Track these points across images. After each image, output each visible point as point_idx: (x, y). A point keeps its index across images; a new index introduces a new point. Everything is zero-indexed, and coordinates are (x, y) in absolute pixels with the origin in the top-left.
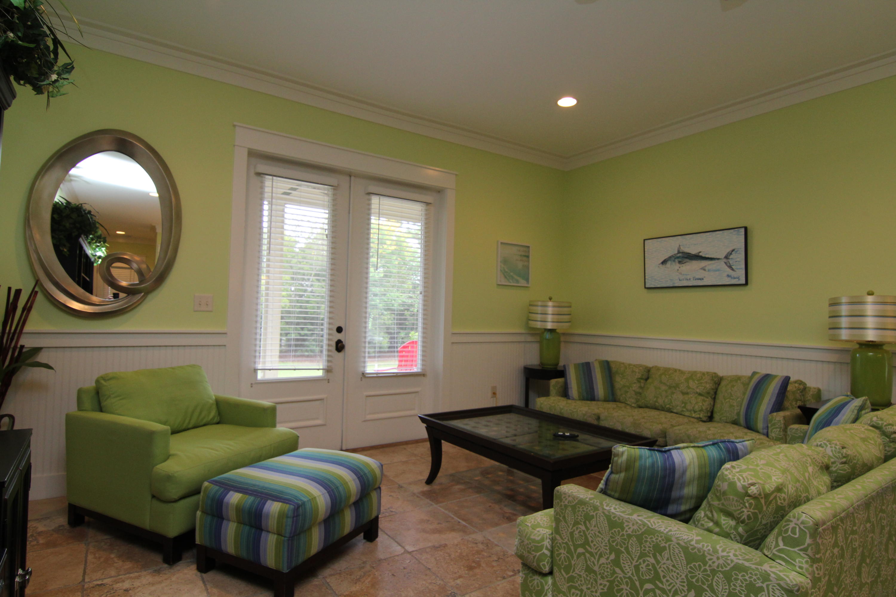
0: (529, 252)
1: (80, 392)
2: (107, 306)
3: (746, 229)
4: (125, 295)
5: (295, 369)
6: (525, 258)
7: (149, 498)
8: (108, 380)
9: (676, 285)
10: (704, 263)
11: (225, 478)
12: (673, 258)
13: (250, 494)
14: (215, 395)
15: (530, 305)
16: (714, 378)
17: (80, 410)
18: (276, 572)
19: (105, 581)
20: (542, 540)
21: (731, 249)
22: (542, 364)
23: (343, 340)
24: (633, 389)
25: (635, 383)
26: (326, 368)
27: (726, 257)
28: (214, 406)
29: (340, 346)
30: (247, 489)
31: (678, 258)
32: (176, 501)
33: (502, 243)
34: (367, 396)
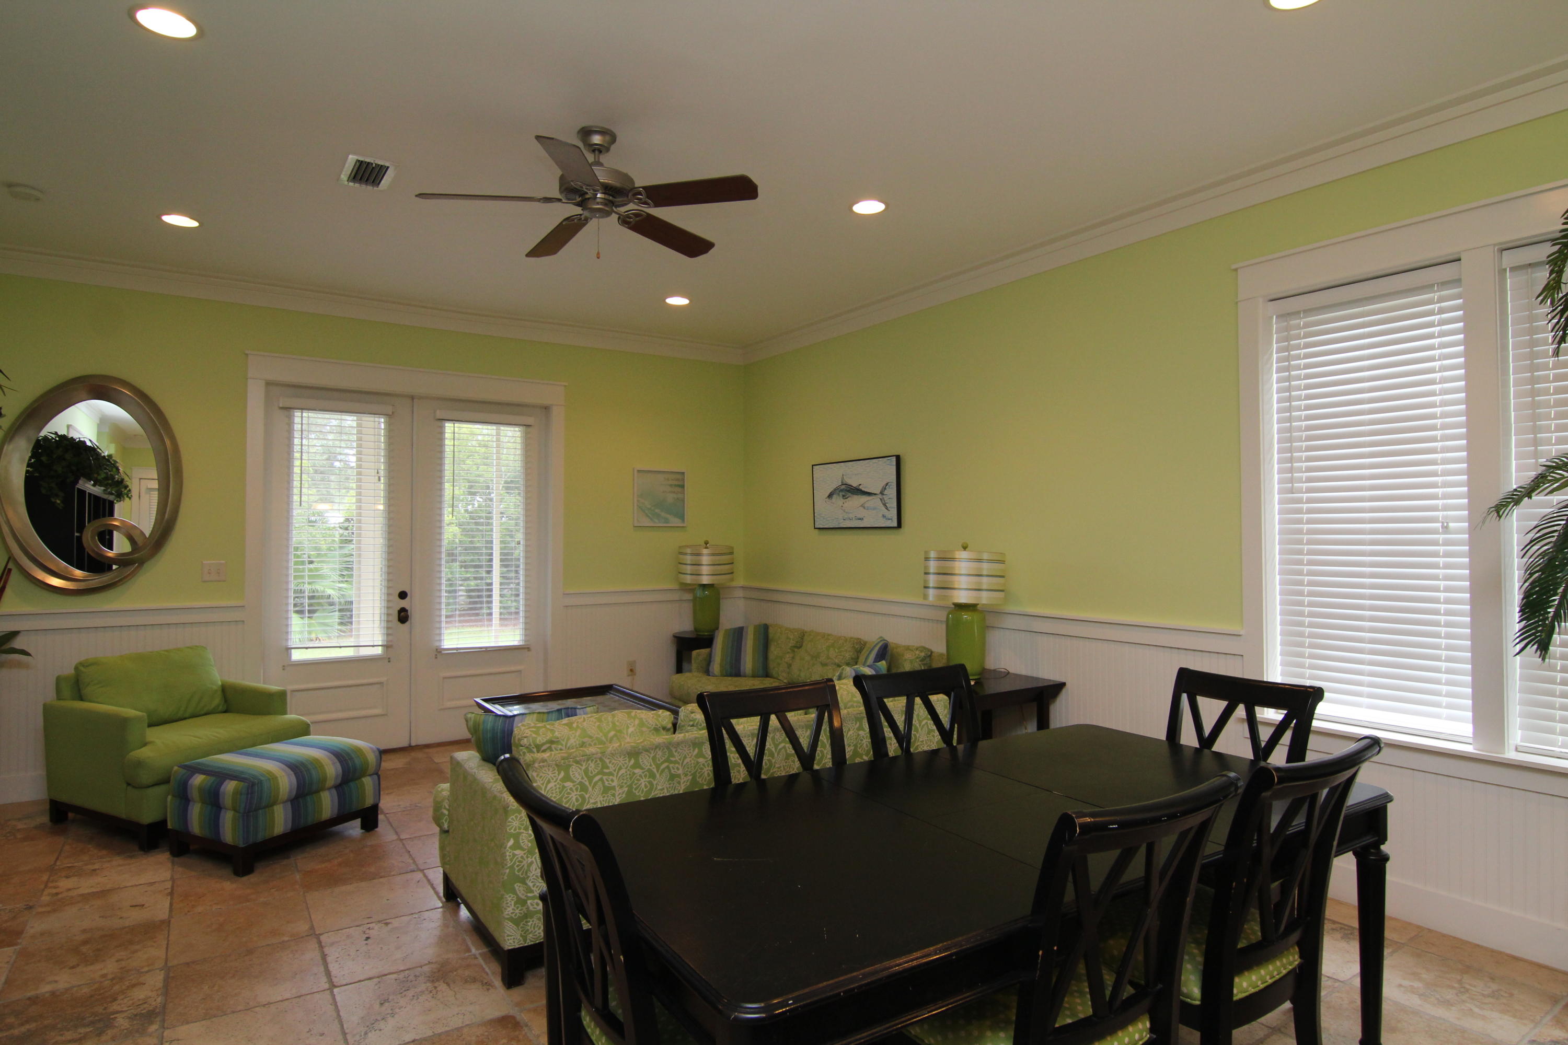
0: (683, 480)
1: (59, 680)
2: (94, 581)
3: (898, 458)
4: (117, 567)
5: (340, 647)
6: (680, 489)
7: (125, 785)
8: (87, 666)
9: (842, 525)
10: (864, 499)
11: (199, 764)
12: (838, 491)
13: (213, 775)
14: (221, 681)
15: (681, 553)
16: (855, 645)
17: (60, 699)
18: (234, 847)
19: (76, 864)
20: (443, 801)
21: (885, 483)
22: (696, 630)
23: (407, 608)
24: (786, 660)
25: (788, 652)
26: (385, 643)
27: (882, 493)
28: (220, 693)
29: (403, 616)
30: (211, 771)
31: (842, 490)
32: (149, 787)
33: (639, 471)
34: (444, 678)
